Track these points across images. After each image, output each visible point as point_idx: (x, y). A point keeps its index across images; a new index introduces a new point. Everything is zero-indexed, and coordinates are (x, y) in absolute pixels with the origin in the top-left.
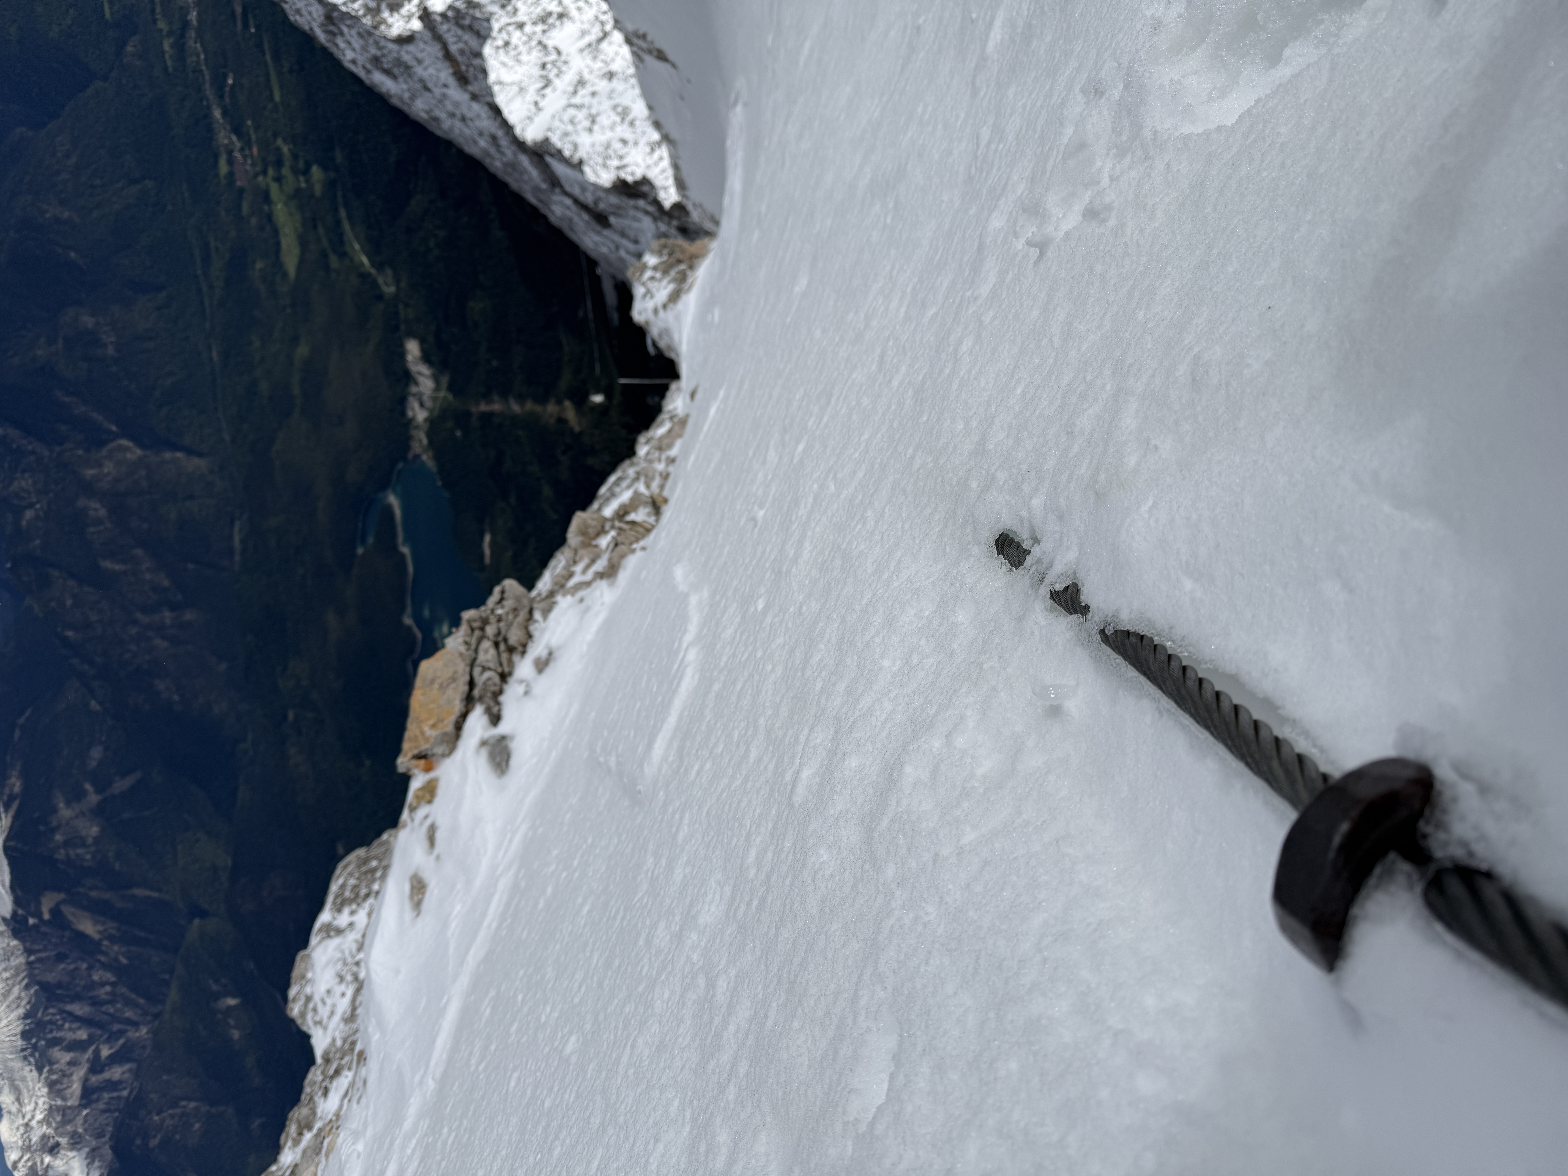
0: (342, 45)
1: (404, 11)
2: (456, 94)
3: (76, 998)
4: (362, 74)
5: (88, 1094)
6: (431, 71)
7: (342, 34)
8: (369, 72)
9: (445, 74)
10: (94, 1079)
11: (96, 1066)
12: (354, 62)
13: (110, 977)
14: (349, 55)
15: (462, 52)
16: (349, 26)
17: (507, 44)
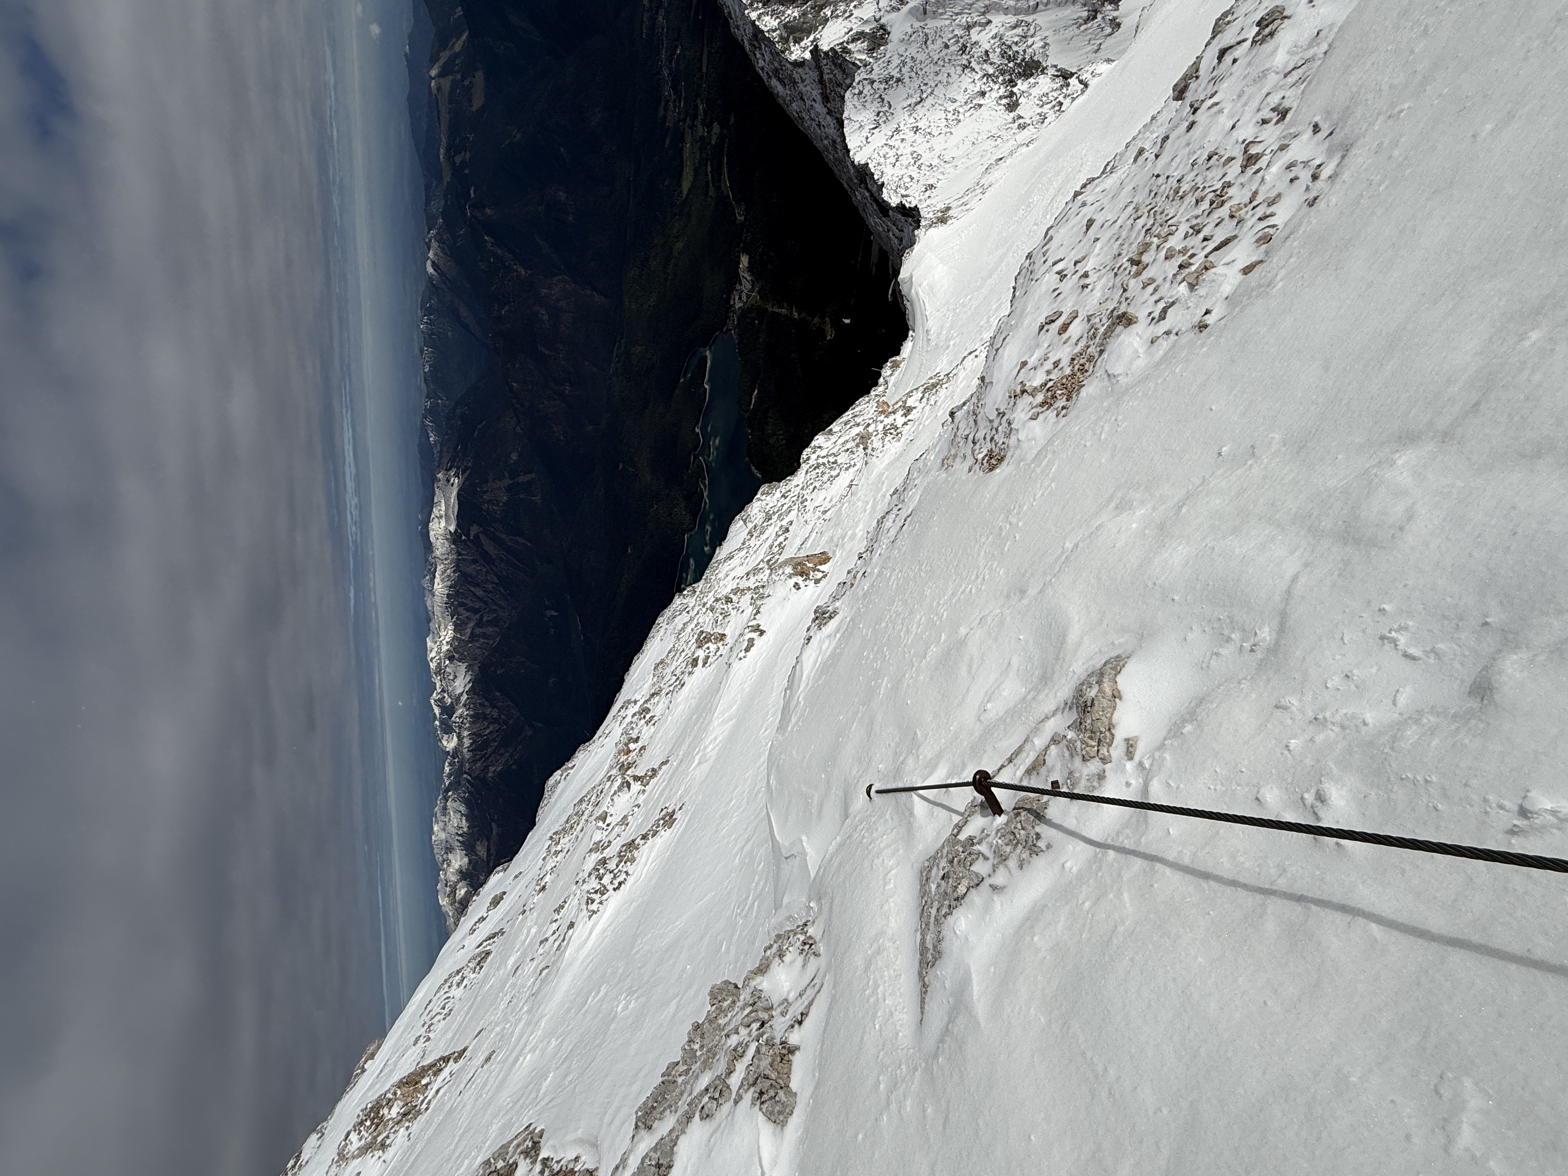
0: (758, 56)
1: (802, 44)
2: (819, 107)
3: (477, 585)
4: (765, 78)
5: (473, 637)
6: (808, 88)
7: (760, 49)
8: (770, 77)
9: (816, 93)
10: (478, 631)
11: (479, 624)
12: (762, 69)
13: (496, 580)
14: (761, 63)
15: (831, 80)
16: (766, 46)
17: (861, 93)
